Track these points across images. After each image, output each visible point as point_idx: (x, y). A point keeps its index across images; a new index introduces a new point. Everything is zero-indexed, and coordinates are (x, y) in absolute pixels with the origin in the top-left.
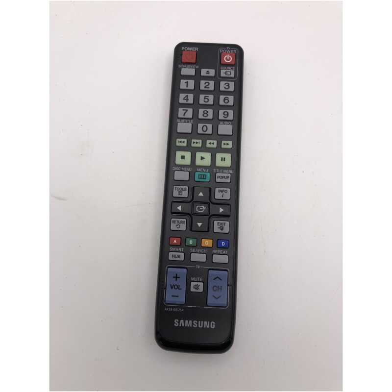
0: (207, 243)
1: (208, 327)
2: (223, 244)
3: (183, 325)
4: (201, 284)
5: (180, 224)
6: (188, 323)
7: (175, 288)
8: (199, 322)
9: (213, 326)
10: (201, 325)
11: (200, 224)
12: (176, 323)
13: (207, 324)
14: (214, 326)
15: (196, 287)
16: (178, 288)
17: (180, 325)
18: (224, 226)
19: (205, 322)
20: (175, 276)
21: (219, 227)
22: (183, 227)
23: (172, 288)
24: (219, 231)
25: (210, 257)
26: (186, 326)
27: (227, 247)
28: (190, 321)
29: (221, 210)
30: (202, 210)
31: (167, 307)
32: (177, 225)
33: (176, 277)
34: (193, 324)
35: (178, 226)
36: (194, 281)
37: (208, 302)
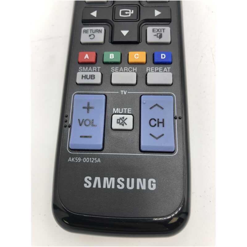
0: (137, 56)
1: (144, 188)
2: (163, 57)
3: (99, 186)
4: (130, 118)
5: (95, 34)
6: (109, 183)
7: (86, 125)
8: (128, 180)
9: (152, 187)
10: (130, 186)
11: (125, 33)
12: (88, 182)
13: (141, 184)
14: (154, 185)
15: (122, 122)
16: (92, 123)
17: (94, 186)
18: (162, 32)
19: (139, 180)
20: (86, 106)
21: (156, 34)
22: (100, 38)
23: (81, 125)
24: (156, 40)
25: (142, 77)
26: (104, 187)
27: (170, 60)
28: (113, 179)
29: (157, 13)
30: (128, 14)
31: (72, 156)
32: (90, 36)
33: (88, 108)
34: (116, 183)
35: (92, 37)
36: (117, 114)
37: (142, 144)
